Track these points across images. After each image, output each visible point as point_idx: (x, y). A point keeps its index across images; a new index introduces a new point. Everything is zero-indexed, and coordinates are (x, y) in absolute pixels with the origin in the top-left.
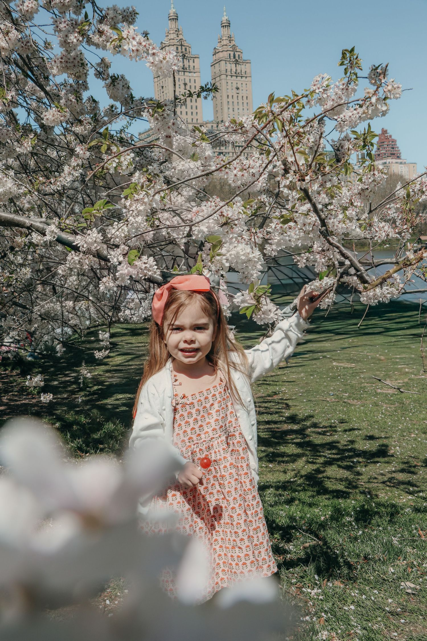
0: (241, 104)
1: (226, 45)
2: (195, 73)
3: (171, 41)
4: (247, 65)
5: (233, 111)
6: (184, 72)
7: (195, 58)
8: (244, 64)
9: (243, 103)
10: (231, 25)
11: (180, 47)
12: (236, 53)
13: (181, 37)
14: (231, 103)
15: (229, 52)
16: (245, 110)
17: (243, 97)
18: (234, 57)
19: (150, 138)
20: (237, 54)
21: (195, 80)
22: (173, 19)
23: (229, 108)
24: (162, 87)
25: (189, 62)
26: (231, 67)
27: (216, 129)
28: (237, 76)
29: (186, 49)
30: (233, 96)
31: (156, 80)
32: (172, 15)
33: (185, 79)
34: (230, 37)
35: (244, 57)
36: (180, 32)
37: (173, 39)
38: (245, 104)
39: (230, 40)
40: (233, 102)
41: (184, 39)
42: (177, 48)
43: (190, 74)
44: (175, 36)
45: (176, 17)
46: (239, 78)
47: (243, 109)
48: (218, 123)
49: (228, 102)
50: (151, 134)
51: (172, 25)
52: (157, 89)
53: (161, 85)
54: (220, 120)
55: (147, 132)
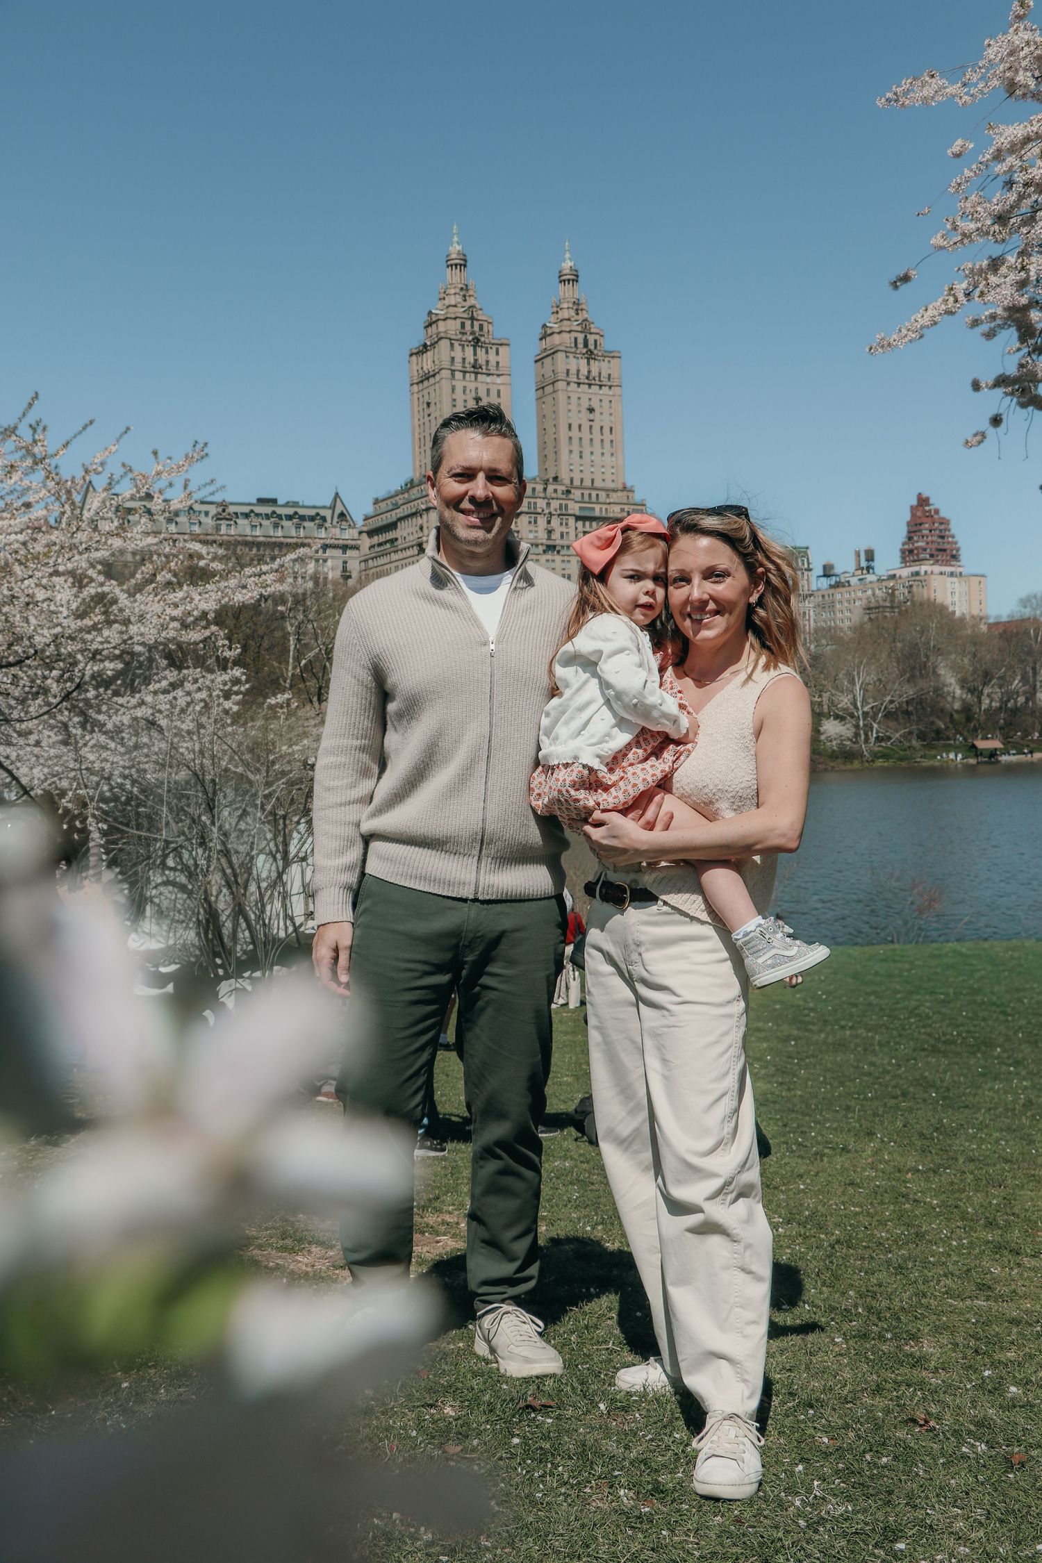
0: (597, 443)
1: (569, 320)
2: (498, 375)
3: (451, 309)
4: (614, 361)
5: (581, 457)
6: (476, 373)
7: (501, 345)
8: (607, 359)
9: (602, 441)
10: (580, 279)
11: (468, 323)
12: (589, 336)
13: (471, 301)
14: (575, 441)
15: (574, 335)
16: (607, 455)
17: (602, 428)
18: (586, 344)
19: (398, 511)
20: (591, 338)
21: (499, 392)
22: (456, 265)
23: (571, 451)
24: (428, 404)
25: (487, 352)
26: (578, 365)
27: (542, 495)
28: (590, 385)
29: (481, 327)
30: (580, 426)
31: (415, 388)
32: (453, 256)
33: (477, 389)
34: (577, 303)
35: (606, 344)
36: (471, 292)
37: (455, 306)
38: (607, 444)
39: (577, 310)
40: (581, 439)
41: (478, 306)
42: (463, 325)
43: (489, 379)
44: (459, 299)
45: (462, 262)
46: (595, 389)
47: (603, 454)
48: (546, 482)
49: (570, 438)
50: (401, 502)
51: (454, 277)
52: (416, 409)
53: (426, 399)
54: (551, 475)
55: (392, 497)
